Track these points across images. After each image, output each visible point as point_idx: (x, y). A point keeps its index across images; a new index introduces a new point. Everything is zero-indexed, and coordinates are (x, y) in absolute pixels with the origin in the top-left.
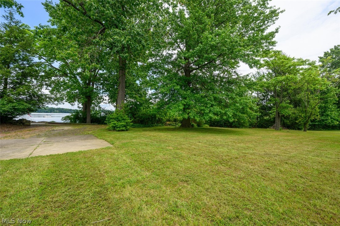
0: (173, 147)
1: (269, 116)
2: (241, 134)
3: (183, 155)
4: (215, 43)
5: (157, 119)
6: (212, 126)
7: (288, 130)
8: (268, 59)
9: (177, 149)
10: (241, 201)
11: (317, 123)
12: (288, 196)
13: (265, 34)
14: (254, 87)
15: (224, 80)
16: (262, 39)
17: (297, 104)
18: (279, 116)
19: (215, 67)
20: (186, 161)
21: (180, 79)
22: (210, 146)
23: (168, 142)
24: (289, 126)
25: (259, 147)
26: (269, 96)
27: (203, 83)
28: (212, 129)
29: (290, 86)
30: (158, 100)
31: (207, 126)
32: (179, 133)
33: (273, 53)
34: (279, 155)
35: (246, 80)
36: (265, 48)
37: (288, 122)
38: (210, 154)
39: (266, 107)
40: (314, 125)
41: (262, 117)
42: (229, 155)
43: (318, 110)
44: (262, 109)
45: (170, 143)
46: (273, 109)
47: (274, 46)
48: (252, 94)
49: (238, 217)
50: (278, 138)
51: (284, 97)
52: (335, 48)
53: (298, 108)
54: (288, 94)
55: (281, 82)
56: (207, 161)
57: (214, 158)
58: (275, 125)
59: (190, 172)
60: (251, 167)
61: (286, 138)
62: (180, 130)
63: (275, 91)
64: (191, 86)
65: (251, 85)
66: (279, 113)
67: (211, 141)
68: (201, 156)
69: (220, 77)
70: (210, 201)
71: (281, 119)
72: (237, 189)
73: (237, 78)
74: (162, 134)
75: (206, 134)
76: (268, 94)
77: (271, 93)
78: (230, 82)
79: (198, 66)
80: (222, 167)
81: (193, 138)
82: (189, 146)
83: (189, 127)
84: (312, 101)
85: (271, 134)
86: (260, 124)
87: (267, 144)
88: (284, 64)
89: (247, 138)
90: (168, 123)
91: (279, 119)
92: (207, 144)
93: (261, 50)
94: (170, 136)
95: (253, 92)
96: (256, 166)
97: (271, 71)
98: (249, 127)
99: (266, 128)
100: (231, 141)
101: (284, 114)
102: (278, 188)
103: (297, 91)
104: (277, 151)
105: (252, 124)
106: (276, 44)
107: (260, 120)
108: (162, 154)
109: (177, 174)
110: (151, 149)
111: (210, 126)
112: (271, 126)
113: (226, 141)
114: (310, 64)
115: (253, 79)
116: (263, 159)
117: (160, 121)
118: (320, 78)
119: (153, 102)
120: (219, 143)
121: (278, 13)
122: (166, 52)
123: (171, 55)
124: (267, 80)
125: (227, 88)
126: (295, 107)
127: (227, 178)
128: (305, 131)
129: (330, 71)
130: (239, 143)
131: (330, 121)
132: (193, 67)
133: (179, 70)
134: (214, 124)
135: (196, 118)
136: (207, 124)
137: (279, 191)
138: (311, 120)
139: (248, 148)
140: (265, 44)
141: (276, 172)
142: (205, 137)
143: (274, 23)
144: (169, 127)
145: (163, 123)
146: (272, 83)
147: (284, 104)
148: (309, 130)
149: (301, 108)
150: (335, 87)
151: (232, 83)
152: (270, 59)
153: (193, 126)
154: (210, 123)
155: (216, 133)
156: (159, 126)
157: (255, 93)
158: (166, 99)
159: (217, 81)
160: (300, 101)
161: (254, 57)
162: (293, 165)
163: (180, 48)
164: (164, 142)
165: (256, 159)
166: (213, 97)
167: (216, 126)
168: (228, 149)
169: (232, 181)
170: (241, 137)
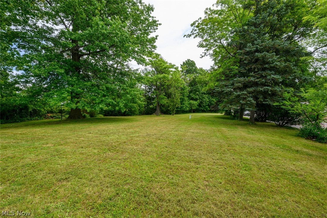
0: (53, 143)
1: (153, 105)
2: (132, 121)
3: (66, 150)
4: (105, 32)
5: (30, 110)
6: (107, 116)
7: (164, 115)
8: (152, 59)
9: (59, 145)
10: (122, 179)
11: (179, 109)
12: (157, 163)
13: (149, 37)
14: (143, 81)
15: (117, 71)
16: (147, 41)
17: (169, 96)
18: (159, 105)
19: (108, 57)
20: (70, 156)
21: (65, 62)
22: (101, 136)
23: (46, 138)
24: (165, 112)
25: (143, 130)
26: (153, 89)
27: (95, 71)
28: (106, 118)
29: (165, 83)
30: (30, 85)
31: (101, 116)
32: (64, 126)
33: (155, 55)
34: (156, 134)
35: (136, 74)
36: (149, 49)
37: (164, 109)
38: (100, 144)
39: (151, 97)
40: (178, 111)
41: (148, 106)
42: (118, 141)
43: (179, 100)
44: (148, 99)
45: (50, 139)
46: (155, 99)
47: (155, 49)
48: (141, 86)
49: (118, 194)
50: (157, 122)
51: (162, 90)
52: (188, 61)
53: (169, 99)
54: (164, 88)
55: (160, 79)
56: (96, 151)
57: (104, 146)
58: (156, 112)
59: (72, 167)
60: (135, 148)
61: (162, 121)
62: (67, 123)
63: (156, 85)
64: (81, 73)
65: (140, 79)
66: (158, 103)
67: (103, 131)
68: (90, 147)
69: (114, 67)
70: (92, 190)
71: (160, 107)
72: (121, 170)
73: (128, 71)
74: (38, 130)
75: (99, 124)
76: (152, 88)
77: (154, 87)
78: (123, 74)
79: (89, 52)
80: (110, 154)
81: (82, 130)
82: (76, 140)
83: (79, 118)
84: (176, 94)
85: (153, 119)
86: (147, 111)
87: (149, 127)
88: (162, 65)
89: (135, 124)
90: (50, 115)
91: (159, 107)
92: (98, 134)
93: (147, 50)
94: (51, 131)
95: (142, 85)
96: (139, 146)
97: (154, 69)
98: (139, 115)
99: (151, 114)
100: (122, 128)
101: (161, 103)
102: (151, 159)
103: (169, 87)
104: (155, 131)
105: (141, 112)
106: (157, 48)
107: (147, 108)
108: (34, 155)
109: (54, 175)
110: (14, 152)
111: (105, 115)
112: (154, 113)
113: (118, 129)
114: (175, 68)
115: (142, 74)
116: (145, 139)
117: (36, 114)
118: (180, 79)
119: (21, 87)
120: (111, 131)
121: (158, 24)
122: (43, 23)
123: (51, 30)
124: (152, 76)
125: (119, 79)
126: (168, 98)
127: (113, 162)
128: (173, 115)
129: (185, 75)
130: (128, 129)
131: (185, 107)
132: (83, 51)
133: (63, 51)
134: (108, 113)
135: (86, 108)
136: (101, 114)
137: (152, 161)
138: (176, 108)
139: (135, 132)
140: (149, 46)
141: (152, 148)
142: (96, 128)
143: (155, 31)
144: (51, 120)
145: (41, 116)
146: (154, 79)
147: (162, 96)
148: (175, 114)
149: (171, 99)
150: (187, 86)
151: (125, 75)
152: (153, 59)
153: (84, 117)
154: (105, 112)
155: (109, 122)
156: (36, 119)
157: (143, 86)
158: (44, 84)
159: (110, 71)
160: (171, 94)
161: (142, 55)
162: (163, 139)
163: (64, 24)
164: (39, 139)
165: (140, 140)
166: (106, 87)
167: (110, 116)
168: (118, 136)
169: (117, 164)
170: (131, 124)
